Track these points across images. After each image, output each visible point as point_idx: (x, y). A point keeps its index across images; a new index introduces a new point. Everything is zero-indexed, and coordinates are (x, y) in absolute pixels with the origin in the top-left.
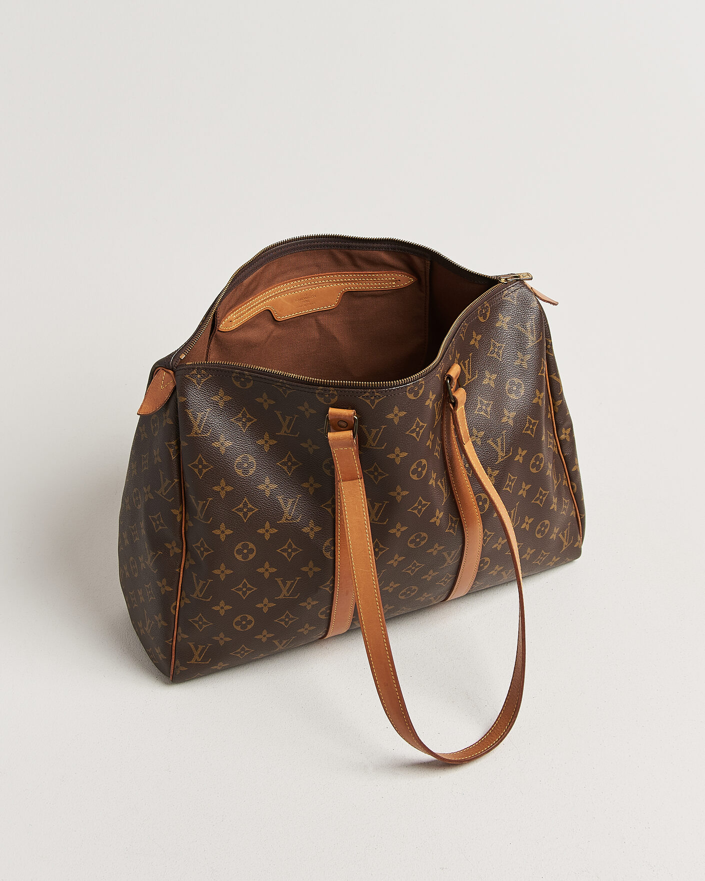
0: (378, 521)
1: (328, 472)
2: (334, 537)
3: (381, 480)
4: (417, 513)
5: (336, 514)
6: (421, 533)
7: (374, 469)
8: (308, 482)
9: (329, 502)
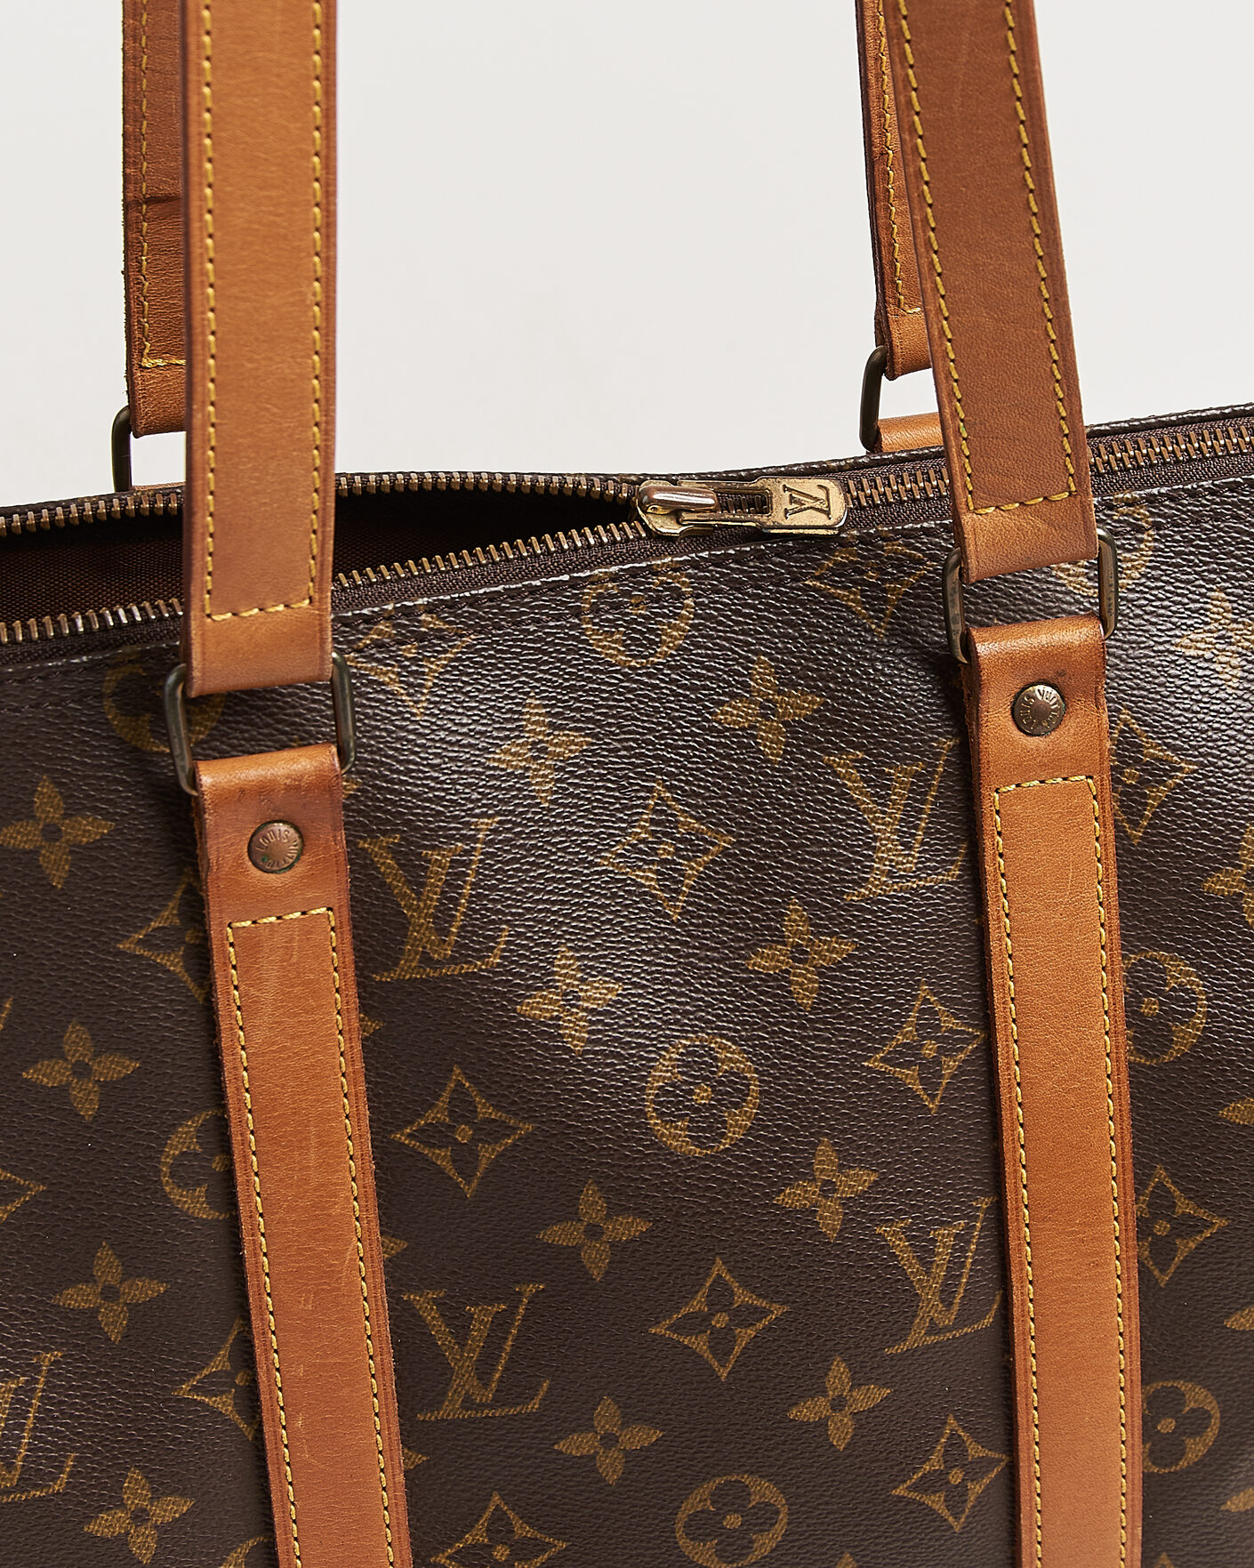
0: (497, 1402)
1: (195, 1203)
2: (268, 1527)
3: (495, 1165)
4: (707, 1355)
5: (265, 1415)
6: (746, 1479)
7: (451, 1113)
8: (90, 1279)
9: (220, 1362)
